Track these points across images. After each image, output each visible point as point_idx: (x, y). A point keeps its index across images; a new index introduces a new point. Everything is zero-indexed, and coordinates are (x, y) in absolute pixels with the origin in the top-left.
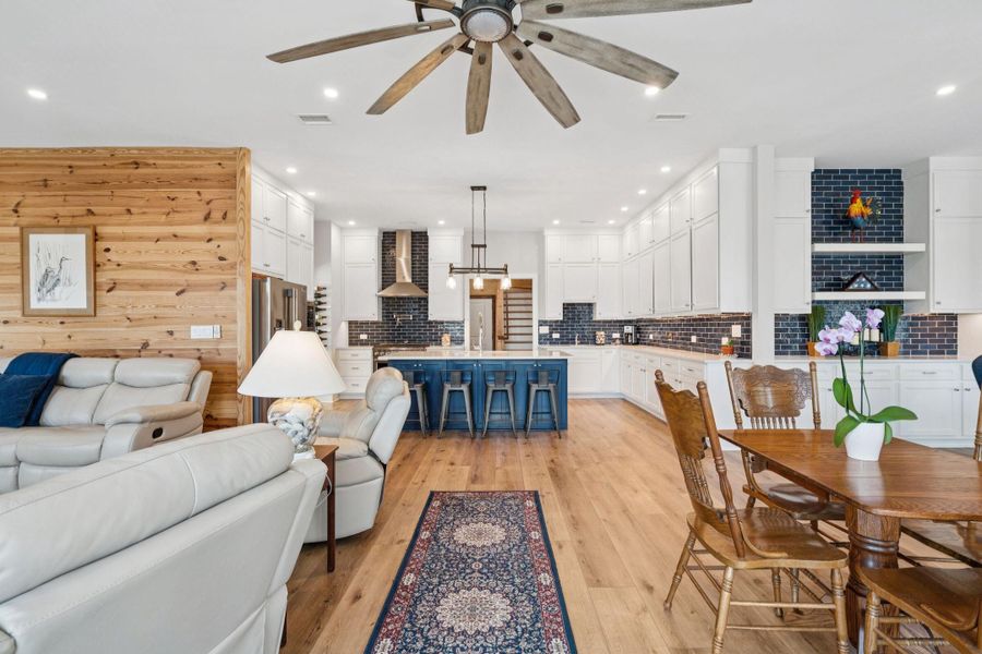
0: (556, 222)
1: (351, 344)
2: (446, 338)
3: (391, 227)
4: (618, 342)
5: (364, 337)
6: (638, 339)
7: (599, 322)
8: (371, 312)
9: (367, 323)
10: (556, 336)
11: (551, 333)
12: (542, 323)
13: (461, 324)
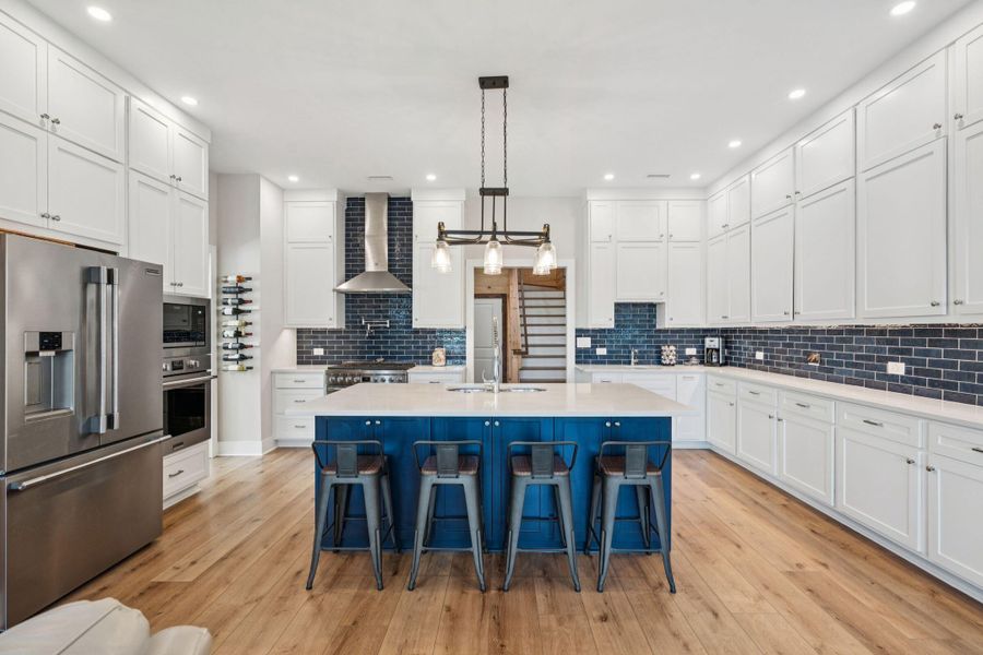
0: (609, 177)
1: (300, 362)
2: (439, 353)
3: (358, 188)
4: (694, 360)
5: (319, 352)
6: (726, 358)
7: (666, 331)
8: (329, 316)
9: (323, 331)
10: (601, 351)
11: (594, 347)
12: (580, 333)
13: (461, 333)
